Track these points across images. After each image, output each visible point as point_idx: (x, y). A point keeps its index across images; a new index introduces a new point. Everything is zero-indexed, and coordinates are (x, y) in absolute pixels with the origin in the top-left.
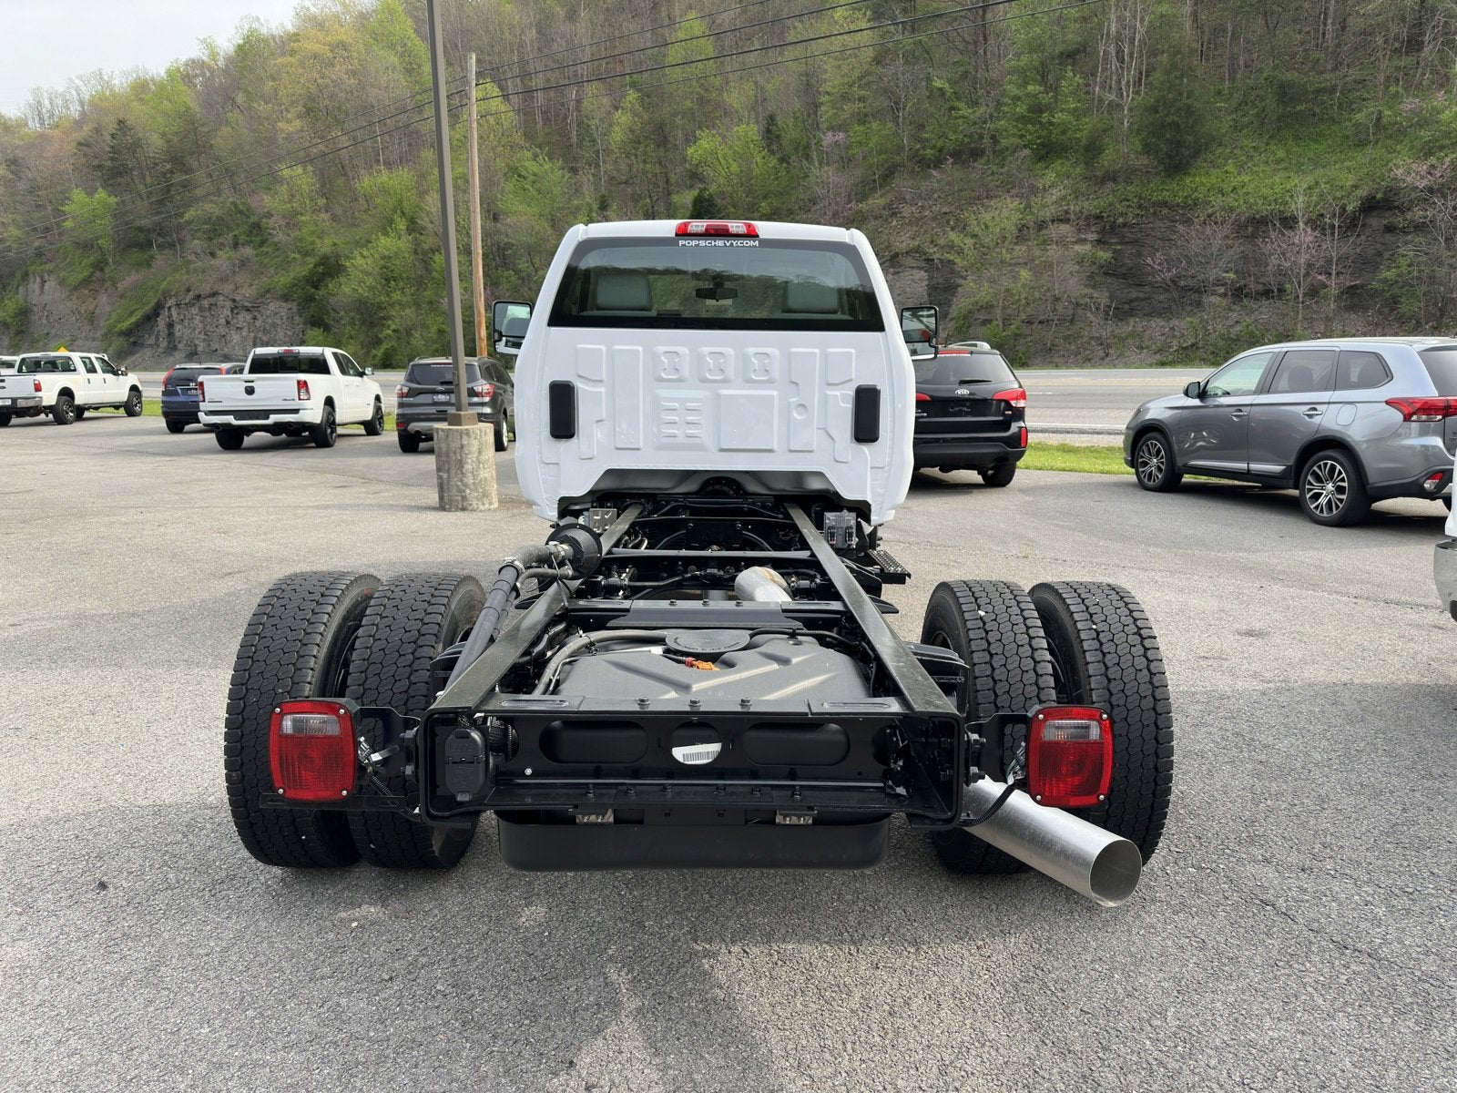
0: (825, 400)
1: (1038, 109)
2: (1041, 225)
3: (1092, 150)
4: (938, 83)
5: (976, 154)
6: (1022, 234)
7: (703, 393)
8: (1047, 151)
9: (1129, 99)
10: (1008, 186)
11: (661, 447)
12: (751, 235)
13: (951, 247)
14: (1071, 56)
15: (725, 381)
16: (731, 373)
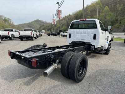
0: (91, 35)
7: (80, 35)
11: (77, 39)
12: (86, 20)
15: (82, 33)
16: (83, 33)
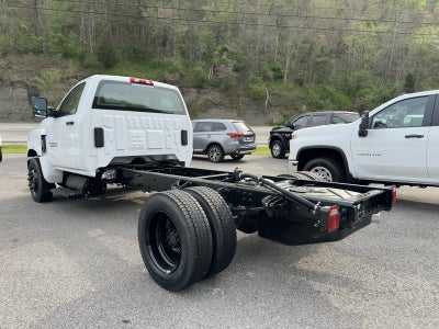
1: (61, 41)
2: (68, 78)
3: (82, 58)
4: (23, 26)
5: (41, 52)
6: (62, 81)
7: (143, 131)
8: (67, 55)
9: (92, 44)
10: (54, 64)
13: (36, 82)
14: (71, 27)
15: (149, 128)
